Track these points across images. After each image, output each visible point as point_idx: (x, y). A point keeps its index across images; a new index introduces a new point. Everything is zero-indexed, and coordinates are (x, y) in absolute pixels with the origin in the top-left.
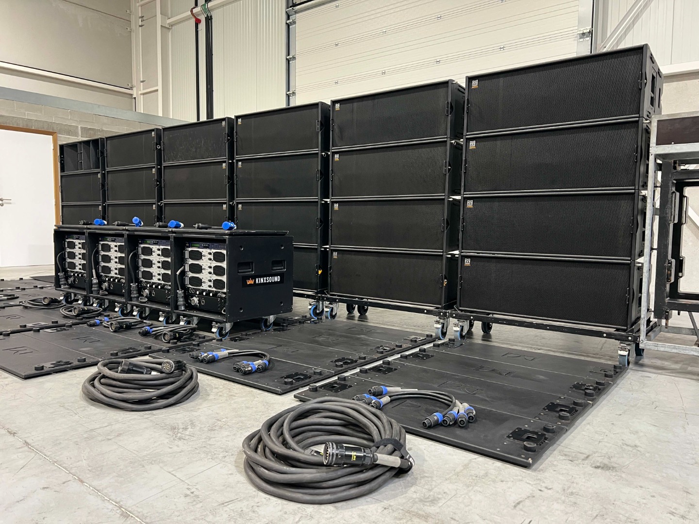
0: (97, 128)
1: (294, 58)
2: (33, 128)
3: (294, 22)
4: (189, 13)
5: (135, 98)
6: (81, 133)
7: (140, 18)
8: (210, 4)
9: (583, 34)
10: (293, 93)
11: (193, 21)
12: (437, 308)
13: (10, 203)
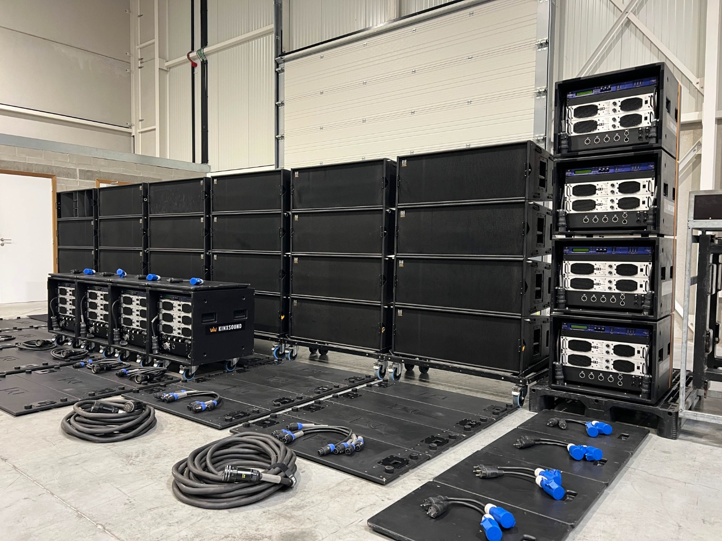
0: (94, 170)
1: (283, 104)
2: (34, 172)
3: (283, 70)
4: (186, 57)
5: (134, 136)
6: (79, 175)
7: (139, 60)
8: (206, 50)
9: (539, 92)
10: (282, 136)
11: (190, 64)
12: (377, 352)
13: (10, 243)
